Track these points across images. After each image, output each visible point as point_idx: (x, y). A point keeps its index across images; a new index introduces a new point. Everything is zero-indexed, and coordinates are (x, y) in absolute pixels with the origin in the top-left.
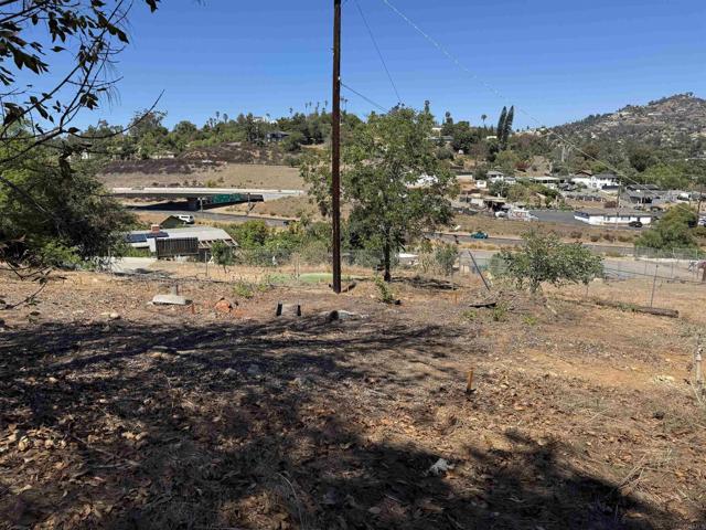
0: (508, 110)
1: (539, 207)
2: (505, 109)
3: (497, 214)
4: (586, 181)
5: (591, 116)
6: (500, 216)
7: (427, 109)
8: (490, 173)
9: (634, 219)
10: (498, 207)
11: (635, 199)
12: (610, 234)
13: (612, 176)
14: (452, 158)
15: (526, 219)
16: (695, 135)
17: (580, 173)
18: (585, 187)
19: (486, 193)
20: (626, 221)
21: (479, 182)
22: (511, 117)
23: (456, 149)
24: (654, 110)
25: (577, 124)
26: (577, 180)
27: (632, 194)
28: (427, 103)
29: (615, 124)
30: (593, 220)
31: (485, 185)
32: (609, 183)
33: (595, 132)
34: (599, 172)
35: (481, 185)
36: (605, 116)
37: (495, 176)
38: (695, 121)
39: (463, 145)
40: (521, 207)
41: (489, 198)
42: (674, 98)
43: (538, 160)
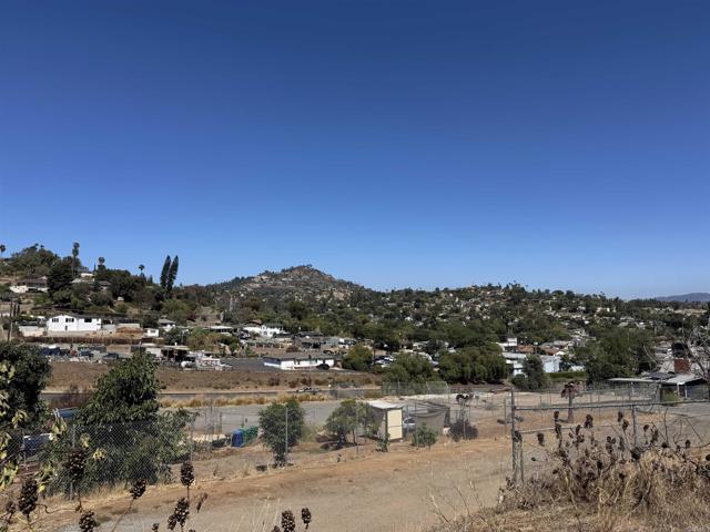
0: (172, 260)
1: (224, 355)
2: (168, 258)
3: (184, 363)
4: (257, 330)
5: (237, 278)
6: (187, 366)
7: (76, 252)
8: (160, 321)
9: (320, 362)
10: (182, 356)
11: (307, 345)
12: (307, 379)
13: (279, 325)
14: (111, 304)
15: (217, 368)
16: (319, 297)
17: (250, 322)
18: (258, 335)
19: (161, 342)
20: (315, 364)
21: (149, 331)
22: (175, 266)
23: (116, 296)
24: (286, 276)
25: (225, 284)
26: (250, 329)
27: (303, 340)
28: (76, 246)
29: (258, 285)
30: (285, 365)
31: (156, 333)
32: (277, 331)
33: (242, 291)
34: (267, 322)
35: (152, 333)
36: (249, 278)
37: (165, 325)
38: (316, 286)
39: (124, 292)
40: (208, 355)
41: (167, 347)
42: (300, 268)
43: (206, 311)
